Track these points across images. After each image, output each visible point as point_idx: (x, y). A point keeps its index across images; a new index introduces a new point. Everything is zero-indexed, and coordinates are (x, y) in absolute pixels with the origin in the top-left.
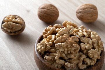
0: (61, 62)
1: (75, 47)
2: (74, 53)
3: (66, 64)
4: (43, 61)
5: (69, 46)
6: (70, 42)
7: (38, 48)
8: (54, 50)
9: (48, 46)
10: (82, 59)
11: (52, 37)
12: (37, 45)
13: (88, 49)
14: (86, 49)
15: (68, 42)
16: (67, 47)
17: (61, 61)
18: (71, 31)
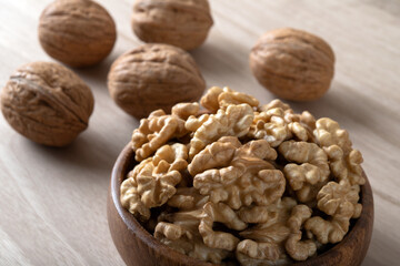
0: (222, 240)
1: (269, 178)
2: (266, 201)
3: (243, 245)
4: (151, 245)
5: (247, 179)
6: (246, 163)
7: (124, 198)
8: (188, 197)
9: (166, 187)
10: (298, 220)
11: (173, 151)
12: (122, 187)
13: (313, 182)
14: (306, 183)
15: (240, 164)
16: (238, 183)
17: (222, 235)
18: (245, 123)
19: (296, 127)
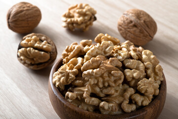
0: (93, 101)
1: (116, 75)
2: (114, 85)
3: (102, 104)
4: (63, 101)
5: (106, 75)
7: (54, 80)
8: (80, 81)
9: (71, 76)
10: (128, 95)
11: (77, 61)
12: (54, 75)
13: (137, 78)
14: (133, 78)
16: (102, 76)
17: (93, 99)
19: (132, 53)
